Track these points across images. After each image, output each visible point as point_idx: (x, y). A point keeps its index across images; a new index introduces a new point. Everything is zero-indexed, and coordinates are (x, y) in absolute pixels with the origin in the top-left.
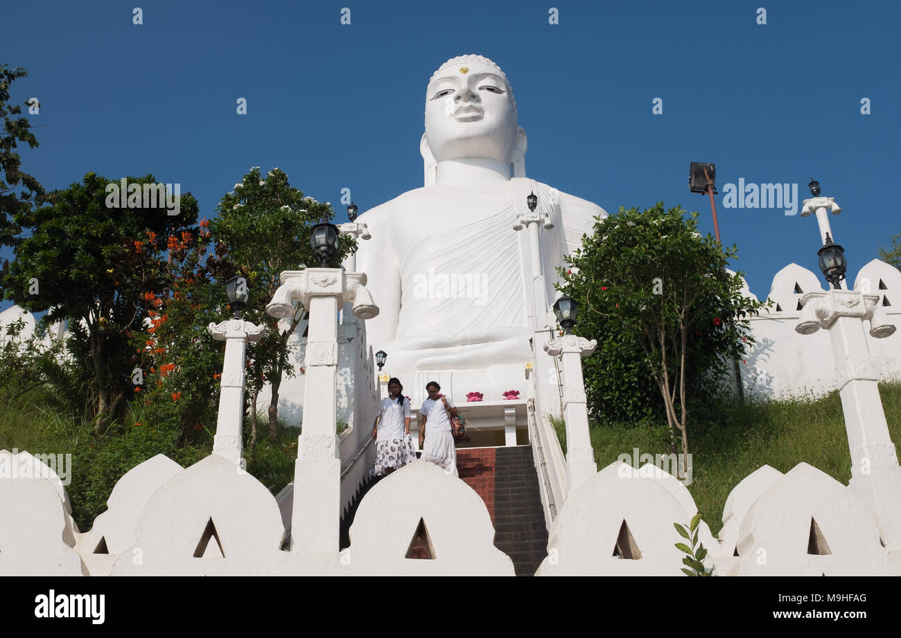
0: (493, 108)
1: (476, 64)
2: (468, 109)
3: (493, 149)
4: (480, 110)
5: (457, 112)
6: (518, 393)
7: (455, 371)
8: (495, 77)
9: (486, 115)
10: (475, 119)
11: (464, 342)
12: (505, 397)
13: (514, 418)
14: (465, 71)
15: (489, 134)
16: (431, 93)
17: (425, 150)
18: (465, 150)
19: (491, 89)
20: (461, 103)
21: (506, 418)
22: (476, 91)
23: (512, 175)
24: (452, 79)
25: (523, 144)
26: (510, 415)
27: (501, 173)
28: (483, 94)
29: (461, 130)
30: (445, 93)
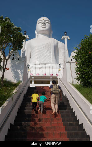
1: (45, 18)
3: (47, 33)
4: (46, 26)
8: (48, 21)
9: (47, 27)
10: (45, 27)
13: (52, 79)
15: (47, 30)
19: (47, 23)
20: (43, 25)
21: (50, 79)
22: (45, 23)
23: (50, 37)
24: (41, 20)
25: (52, 33)
27: (48, 37)
28: (46, 23)
29: (42, 29)
30: (40, 23)
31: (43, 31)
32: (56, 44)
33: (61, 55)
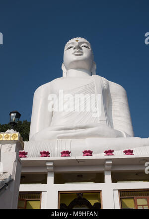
0: (86, 52)
1: (81, 39)
2: (78, 52)
3: (86, 65)
4: (82, 52)
5: (74, 53)
6: (113, 151)
7: (72, 140)
8: (87, 43)
9: (84, 54)
10: (80, 55)
11: (76, 128)
12: (105, 154)
13: (111, 167)
14: (77, 41)
15: (85, 60)
16: (66, 48)
17: (63, 68)
18: (76, 65)
19: (85, 47)
20: (76, 50)
21: (106, 167)
22: (81, 46)
23: (91, 74)
24: (73, 43)
25: (95, 67)
26: (108, 165)
27: (89, 74)
28: (83, 48)
29: (75, 58)
30: (70, 48)
31: (77, 61)
32: (105, 87)
33: (118, 109)
